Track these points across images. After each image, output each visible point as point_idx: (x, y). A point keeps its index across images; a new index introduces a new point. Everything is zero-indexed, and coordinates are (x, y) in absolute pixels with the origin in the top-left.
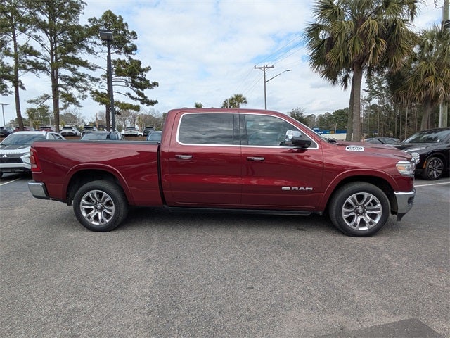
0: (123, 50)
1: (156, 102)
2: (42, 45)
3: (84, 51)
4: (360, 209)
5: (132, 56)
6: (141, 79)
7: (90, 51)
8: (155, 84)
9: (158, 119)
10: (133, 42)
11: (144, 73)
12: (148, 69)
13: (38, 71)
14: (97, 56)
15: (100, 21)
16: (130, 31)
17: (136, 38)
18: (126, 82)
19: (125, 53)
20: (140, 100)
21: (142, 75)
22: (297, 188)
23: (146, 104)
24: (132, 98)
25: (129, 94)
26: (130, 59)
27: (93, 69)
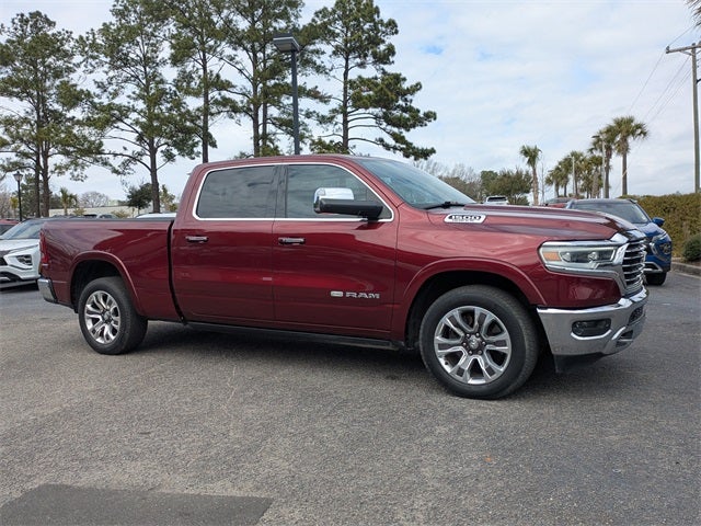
0: (370, 59)
1: (433, 151)
2: (240, 71)
3: (310, 70)
4: (474, 341)
5: (387, 68)
6: (405, 110)
7: (319, 69)
8: (430, 116)
9: (472, 184)
10: (390, 40)
11: (409, 97)
12: (417, 87)
13: (238, 115)
14: (328, 76)
15: (334, 11)
16: (385, 21)
17: (397, 32)
18: (376, 117)
19: (374, 63)
20: (401, 149)
21: (406, 100)
22: (355, 295)
23: (412, 158)
24: (387, 147)
25: (381, 140)
26: (384, 73)
27: (325, 102)
